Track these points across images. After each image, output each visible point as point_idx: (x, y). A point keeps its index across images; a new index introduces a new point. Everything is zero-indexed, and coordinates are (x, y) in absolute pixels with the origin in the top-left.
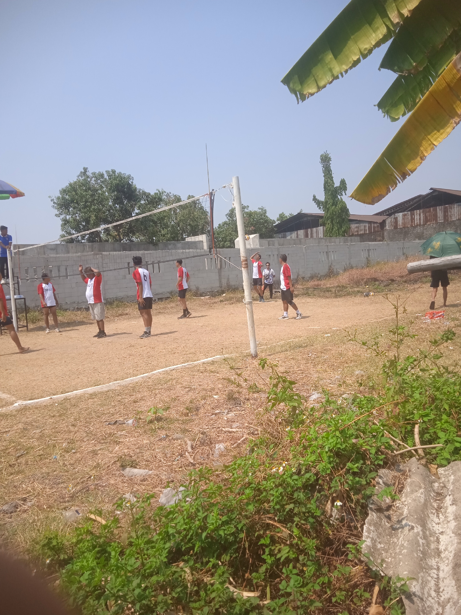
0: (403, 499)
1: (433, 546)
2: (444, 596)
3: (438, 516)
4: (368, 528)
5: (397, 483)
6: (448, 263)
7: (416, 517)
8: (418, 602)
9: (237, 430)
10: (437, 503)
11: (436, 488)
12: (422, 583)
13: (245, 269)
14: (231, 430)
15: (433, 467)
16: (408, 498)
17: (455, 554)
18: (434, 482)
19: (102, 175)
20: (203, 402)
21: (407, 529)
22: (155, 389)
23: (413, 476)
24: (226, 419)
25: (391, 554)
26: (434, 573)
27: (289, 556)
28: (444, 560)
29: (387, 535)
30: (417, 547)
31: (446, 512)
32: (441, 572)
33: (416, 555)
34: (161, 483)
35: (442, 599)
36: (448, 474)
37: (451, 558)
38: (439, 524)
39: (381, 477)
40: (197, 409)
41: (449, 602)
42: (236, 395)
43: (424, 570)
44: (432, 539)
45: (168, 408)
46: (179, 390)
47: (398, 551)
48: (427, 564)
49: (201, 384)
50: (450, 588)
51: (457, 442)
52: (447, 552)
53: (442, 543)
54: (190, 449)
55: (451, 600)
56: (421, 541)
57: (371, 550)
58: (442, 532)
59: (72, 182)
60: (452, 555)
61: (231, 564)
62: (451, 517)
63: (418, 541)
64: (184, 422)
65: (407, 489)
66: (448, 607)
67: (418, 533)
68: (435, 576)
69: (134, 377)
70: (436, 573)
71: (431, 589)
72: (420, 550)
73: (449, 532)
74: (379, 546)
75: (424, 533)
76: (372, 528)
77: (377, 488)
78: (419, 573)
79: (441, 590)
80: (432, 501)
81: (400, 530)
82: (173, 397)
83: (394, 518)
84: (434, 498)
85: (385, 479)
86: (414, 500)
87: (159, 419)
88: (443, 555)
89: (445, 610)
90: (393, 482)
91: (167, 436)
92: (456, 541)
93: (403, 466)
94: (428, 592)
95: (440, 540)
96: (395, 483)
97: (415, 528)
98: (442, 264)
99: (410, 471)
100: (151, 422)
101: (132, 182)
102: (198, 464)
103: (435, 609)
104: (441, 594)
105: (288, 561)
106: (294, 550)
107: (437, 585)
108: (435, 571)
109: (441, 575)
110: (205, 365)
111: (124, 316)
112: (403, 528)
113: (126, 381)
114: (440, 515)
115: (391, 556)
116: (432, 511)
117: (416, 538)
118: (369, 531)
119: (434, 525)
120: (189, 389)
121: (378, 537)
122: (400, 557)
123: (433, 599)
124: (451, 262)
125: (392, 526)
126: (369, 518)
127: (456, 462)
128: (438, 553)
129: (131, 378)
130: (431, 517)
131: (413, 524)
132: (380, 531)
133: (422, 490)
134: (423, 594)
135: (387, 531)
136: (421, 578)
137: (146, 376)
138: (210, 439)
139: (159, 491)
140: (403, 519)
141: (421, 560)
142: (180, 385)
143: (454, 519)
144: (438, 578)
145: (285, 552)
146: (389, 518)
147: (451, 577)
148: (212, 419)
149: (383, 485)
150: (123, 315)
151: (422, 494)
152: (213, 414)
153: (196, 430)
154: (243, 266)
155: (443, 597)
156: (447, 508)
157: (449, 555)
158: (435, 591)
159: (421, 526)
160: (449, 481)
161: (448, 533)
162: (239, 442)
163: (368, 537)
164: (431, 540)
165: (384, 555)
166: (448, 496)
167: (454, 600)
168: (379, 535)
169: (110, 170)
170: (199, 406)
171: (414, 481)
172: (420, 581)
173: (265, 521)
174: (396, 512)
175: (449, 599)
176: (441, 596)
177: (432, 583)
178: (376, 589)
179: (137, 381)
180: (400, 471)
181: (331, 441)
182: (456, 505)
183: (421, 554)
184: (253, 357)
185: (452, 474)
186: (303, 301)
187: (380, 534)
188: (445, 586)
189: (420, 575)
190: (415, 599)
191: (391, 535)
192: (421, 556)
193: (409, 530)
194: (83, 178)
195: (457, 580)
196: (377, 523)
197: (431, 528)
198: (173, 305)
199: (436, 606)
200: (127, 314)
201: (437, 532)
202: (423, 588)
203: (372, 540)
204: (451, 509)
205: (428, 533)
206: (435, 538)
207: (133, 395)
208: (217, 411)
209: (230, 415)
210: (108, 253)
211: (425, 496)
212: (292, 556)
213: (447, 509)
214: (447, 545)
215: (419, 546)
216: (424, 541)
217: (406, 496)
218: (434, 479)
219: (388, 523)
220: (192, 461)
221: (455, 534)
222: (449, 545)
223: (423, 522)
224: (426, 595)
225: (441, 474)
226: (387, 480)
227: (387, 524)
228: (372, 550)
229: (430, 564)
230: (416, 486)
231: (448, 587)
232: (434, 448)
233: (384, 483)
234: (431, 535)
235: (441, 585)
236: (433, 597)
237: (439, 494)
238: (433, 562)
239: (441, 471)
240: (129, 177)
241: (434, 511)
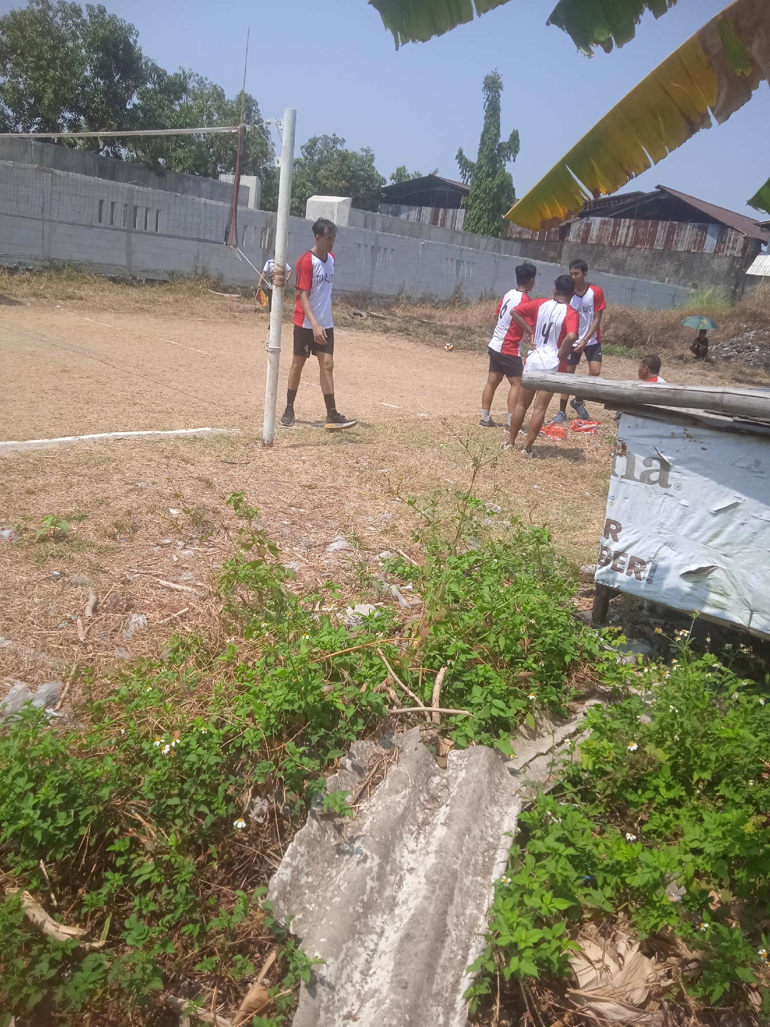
0: (374, 800)
1: (388, 893)
2: (372, 984)
3: (417, 838)
4: (295, 851)
5: (375, 769)
6: (586, 388)
7: (378, 839)
8: (324, 994)
9: (185, 588)
10: (427, 814)
11: (433, 786)
12: (344, 960)
13: (279, 288)
14: (173, 585)
15: (446, 744)
16: (380, 802)
17: (414, 916)
18: (435, 775)
19: (77, 11)
20: (150, 516)
21: (357, 857)
22: (74, 474)
23: (402, 763)
24: (175, 559)
25: (318, 896)
26: (372, 940)
27: (150, 879)
28: (397, 919)
29: (326, 861)
30: (359, 895)
31: (431, 833)
32: (383, 939)
33: (351, 910)
34: (18, 669)
35: (366, 988)
36: (461, 765)
37: (405, 921)
38: (413, 852)
39: (351, 756)
40: (134, 529)
41: (373, 996)
42: (208, 517)
43: (357, 936)
44: (392, 878)
45: (84, 517)
46: (115, 487)
47: (329, 894)
48: (366, 924)
49: (157, 481)
50: (384, 973)
51: (496, 707)
52: (404, 908)
53: (405, 889)
54: (88, 613)
55: (377, 995)
56: (370, 884)
57: (285, 888)
58: (412, 869)
59: (17, 10)
60: (409, 915)
61: (62, 868)
62: (433, 848)
63: (366, 884)
64: (102, 551)
65: (385, 784)
66: (368, 1005)
67: (371, 869)
68: (372, 946)
69: (46, 440)
70: (376, 941)
71: (356, 967)
72: (362, 901)
73: (421, 872)
74: (304, 880)
75: (381, 867)
76: (302, 849)
77: (337, 775)
78: (344, 942)
79: (371, 972)
80: (418, 809)
81: (347, 857)
82: (100, 496)
83: (348, 832)
84: (423, 804)
85: (358, 759)
86: (387, 808)
87: (59, 537)
88: (397, 911)
89: (363, 1009)
90: (371, 763)
91: (63, 574)
92: (424, 892)
93: (398, 738)
94: (348, 975)
95: (404, 883)
96: (372, 767)
97: (369, 860)
98: (577, 387)
99: (401, 751)
100: (44, 539)
101: (135, 42)
102: (93, 644)
103: (350, 1003)
104: (368, 979)
105: (147, 885)
106: (163, 871)
107: (368, 962)
108: (374, 937)
109: (383, 945)
110: (179, 443)
111: (75, 301)
112: (351, 854)
113: (29, 445)
114: (422, 836)
115: (316, 902)
116: (411, 827)
117: (364, 878)
118: (293, 857)
119: (405, 852)
120: (132, 487)
121: (308, 865)
122: (328, 908)
123: (353, 986)
124: (592, 388)
125: (338, 845)
126: (303, 829)
127: (480, 747)
128: (392, 904)
129: (41, 441)
130: (405, 840)
131: (368, 853)
132: (315, 854)
133: (406, 791)
134: (338, 978)
135: (327, 853)
136: (344, 951)
137: (68, 443)
138: (128, 600)
139: (9, 682)
140: (358, 837)
141: (358, 918)
142: (119, 476)
143: (436, 852)
144: (375, 950)
145: (146, 870)
146: (339, 829)
147: (392, 955)
148: (152, 555)
149: (351, 769)
150: (73, 299)
151: (403, 798)
152: (158, 545)
153: (116, 571)
154: (275, 282)
155: (370, 985)
156: (435, 825)
157: (405, 913)
158: (362, 972)
159: (380, 858)
160: (456, 778)
161: (419, 874)
162: (175, 615)
163: (288, 865)
164: (389, 881)
165: (307, 896)
166: (444, 806)
167: (381, 997)
168: (310, 861)
169: (95, 5)
170: (139, 524)
171: (400, 772)
172: (342, 956)
173: (129, 812)
174: (354, 820)
175: (376, 991)
176: (367, 983)
177: (360, 961)
178: (272, 957)
179: (49, 447)
180: (390, 746)
181: (279, 692)
182: (448, 827)
183: (363, 907)
184: (264, 445)
185: (466, 767)
186: (394, 344)
187: (313, 859)
188: (379, 967)
189: (344, 946)
190: (320, 989)
191: (330, 862)
192: (361, 910)
193: (359, 863)
194: (40, 7)
195: (398, 964)
196: (315, 839)
197: (398, 858)
198: (170, 298)
199: (353, 999)
200: (81, 299)
201: (405, 867)
202: (341, 969)
203: (293, 872)
204: (440, 832)
205: (388, 868)
206: (398, 878)
207: (31, 478)
208: (168, 541)
209: (186, 552)
210: (66, 173)
211: (409, 801)
212: (156, 879)
213: (434, 829)
214: (410, 894)
215: (363, 893)
216: (375, 884)
217: (379, 798)
218: (437, 769)
219: (335, 837)
220: (82, 639)
221: (427, 880)
222: (412, 897)
223: (386, 850)
224: (343, 981)
225: (451, 761)
226: (362, 760)
227: (332, 840)
228: (288, 888)
229: (371, 923)
230: (399, 782)
231: (382, 970)
232: (456, 715)
233: (353, 765)
234: (393, 872)
235: (376, 963)
236: (354, 981)
237: (434, 798)
238: (377, 921)
239: (454, 755)
240: (131, 29)
241: (414, 828)
